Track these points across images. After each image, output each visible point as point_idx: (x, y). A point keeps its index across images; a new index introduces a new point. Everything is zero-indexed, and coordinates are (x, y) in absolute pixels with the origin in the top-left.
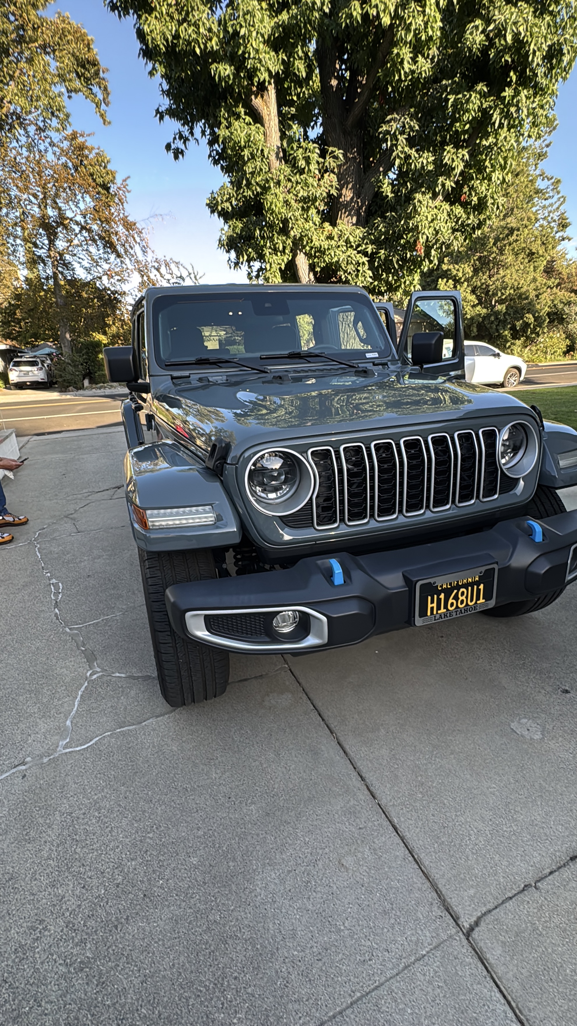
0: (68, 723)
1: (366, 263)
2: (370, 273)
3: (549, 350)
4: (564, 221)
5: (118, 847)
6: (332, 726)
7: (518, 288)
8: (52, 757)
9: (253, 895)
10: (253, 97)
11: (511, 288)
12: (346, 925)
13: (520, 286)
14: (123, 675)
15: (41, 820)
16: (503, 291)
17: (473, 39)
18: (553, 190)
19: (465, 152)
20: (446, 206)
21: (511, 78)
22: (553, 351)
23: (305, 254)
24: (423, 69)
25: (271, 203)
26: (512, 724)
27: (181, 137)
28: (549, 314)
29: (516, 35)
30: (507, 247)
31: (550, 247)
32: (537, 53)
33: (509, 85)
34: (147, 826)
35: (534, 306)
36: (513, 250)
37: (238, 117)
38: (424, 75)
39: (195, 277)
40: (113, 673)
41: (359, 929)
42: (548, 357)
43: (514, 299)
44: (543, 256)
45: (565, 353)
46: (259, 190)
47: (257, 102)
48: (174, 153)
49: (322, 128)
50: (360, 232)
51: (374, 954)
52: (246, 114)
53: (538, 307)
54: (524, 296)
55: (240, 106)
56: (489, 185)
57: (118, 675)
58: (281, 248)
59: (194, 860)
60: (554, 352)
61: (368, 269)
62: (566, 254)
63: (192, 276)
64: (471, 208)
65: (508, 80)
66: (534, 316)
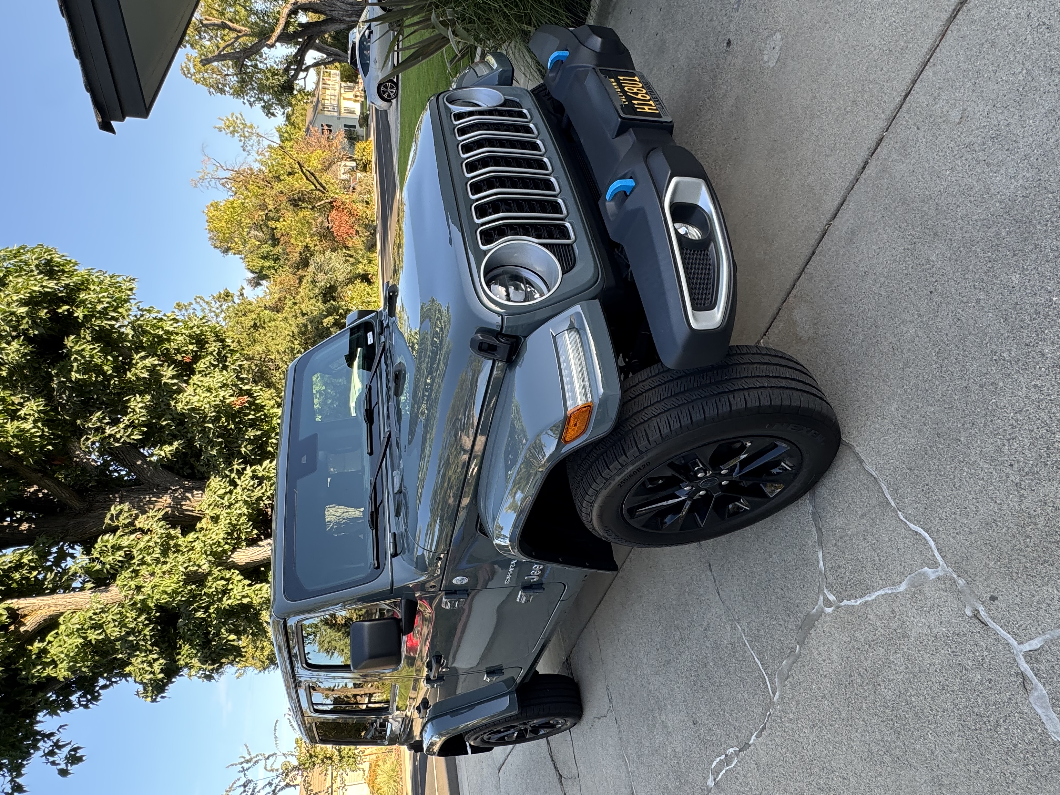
0: (902, 588)
1: (253, 468)
2: (266, 463)
3: (366, 300)
4: (222, 295)
5: (1035, 386)
6: (817, 236)
7: (293, 337)
8: (955, 576)
9: (1027, 184)
10: (22, 629)
11: (293, 343)
12: (1020, 70)
13: (291, 334)
14: (820, 555)
15: (1041, 522)
16: (295, 352)
17: (13, 353)
18: (186, 310)
19: (136, 357)
20: (196, 378)
21: (64, 311)
22: (366, 295)
23: (234, 550)
24: (35, 408)
25: (166, 592)
26: (772, 65)
27: (51, 753)
28: (325, 302)
29: (22, 303)
30: (246, 352)
31: (249, 307)
32: (44, 284)
33: (71, 313)
34: (997, 368)
35: (314, 318)
36: (249, 346)
37: (44, 651)
38: (41, 408)
39: (247, 761)
40: (820, 572)
41: (1018, 56)
42: (374, 299)
43: (305, 340)
44: (259, 314)
45: (369, 282)
46: (143, 617)
47: (30, 624)
48: (72, 764)
49: (76, 547)
50: (215, 482)
51: (1037, 24)
52: (42, 640)
53: (315, 313)
54: (303, 329)
55: (30, 648)
56: (177, 334)
57: (821, 563)
58: (224, 582)
59: (1016, 278)
60: (368, 294)
61: (261, 465)
62: (258, 296)
63: (246, 766)
64: (201, 352)
65: (66, 313)
66: (326, 317)
